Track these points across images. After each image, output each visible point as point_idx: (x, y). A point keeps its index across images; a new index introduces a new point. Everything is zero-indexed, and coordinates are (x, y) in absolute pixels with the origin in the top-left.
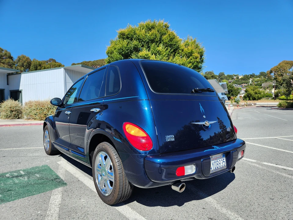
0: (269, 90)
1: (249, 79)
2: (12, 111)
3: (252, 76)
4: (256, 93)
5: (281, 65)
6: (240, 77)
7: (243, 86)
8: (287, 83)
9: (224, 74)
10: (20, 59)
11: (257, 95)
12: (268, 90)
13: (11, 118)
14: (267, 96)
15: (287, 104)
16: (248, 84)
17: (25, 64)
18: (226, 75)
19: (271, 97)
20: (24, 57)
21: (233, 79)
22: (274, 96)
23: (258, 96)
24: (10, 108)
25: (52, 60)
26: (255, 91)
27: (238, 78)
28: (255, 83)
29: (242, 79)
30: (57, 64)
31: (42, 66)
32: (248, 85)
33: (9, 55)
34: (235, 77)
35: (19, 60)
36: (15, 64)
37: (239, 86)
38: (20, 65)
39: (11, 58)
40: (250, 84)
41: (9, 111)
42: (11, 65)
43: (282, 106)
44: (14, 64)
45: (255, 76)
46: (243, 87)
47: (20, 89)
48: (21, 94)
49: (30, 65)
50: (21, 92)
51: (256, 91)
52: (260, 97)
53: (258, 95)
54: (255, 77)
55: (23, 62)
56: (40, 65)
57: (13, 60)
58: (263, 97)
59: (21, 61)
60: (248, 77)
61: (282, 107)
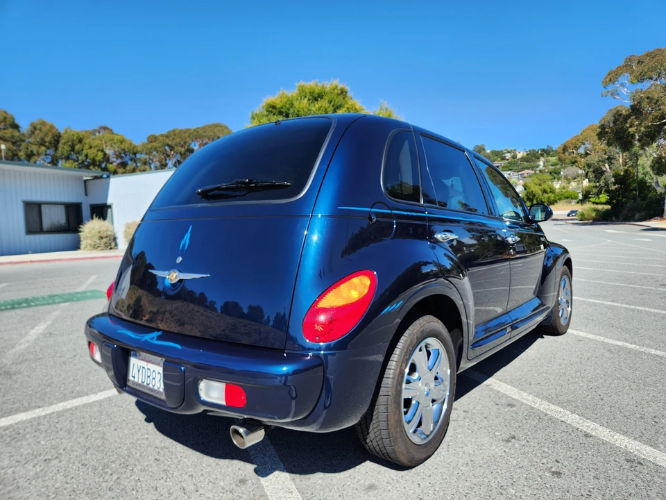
0: (576, 183)
1: (538, 158)
2: (102, 238)
3: (546, 152)
4: (545, 191)
5: (585, 134)
6: (519, 156)
7: (526, 175)
8: (594, 172)
9: (484, 149)
10: (35, 128)
11: (546, 195)
12: (573, 184)
13: (100, 248)
14: (567, 198)
15: (594, 214)
16: (535, 171)
17: (47, 139)
18: (488, 151)
19: (576, 198)
20: (44, 124)
21: (503, 159)
22: (581, 197)
23: (549, 198)
24: (99, 232)
25: (105, 128)
26: (541, 187)
27: (514, 157)
28: (551, 167)
29: (523, 159)
30: (117, 137)
31: (85, 144)
32: (535, 173)
33: (11, 120)
34: (508, 156)
35: (33, 130)
36: (25, 138)
37: (515, 174)
38: (36, 143)
39: (16, 127)
40: (540, 171)
41: (97, 237)
42: (16, 142)
43: (586, 217)
44: (23, 141)
45: (553, 151)
46: (525, 177)
47: (109, 202)
48: (109, 210)
49: (58, 142)
50: (110, 207)
51: (544, 186)
52: (552, 198)
53: (550, 194)
54: (552, 153)
55: (41, 135)
56: (80, 141)
57: (19, 131)
58: (560, 199)
59: (37, 132)
60: (537, 155)
61: (585, 220)
